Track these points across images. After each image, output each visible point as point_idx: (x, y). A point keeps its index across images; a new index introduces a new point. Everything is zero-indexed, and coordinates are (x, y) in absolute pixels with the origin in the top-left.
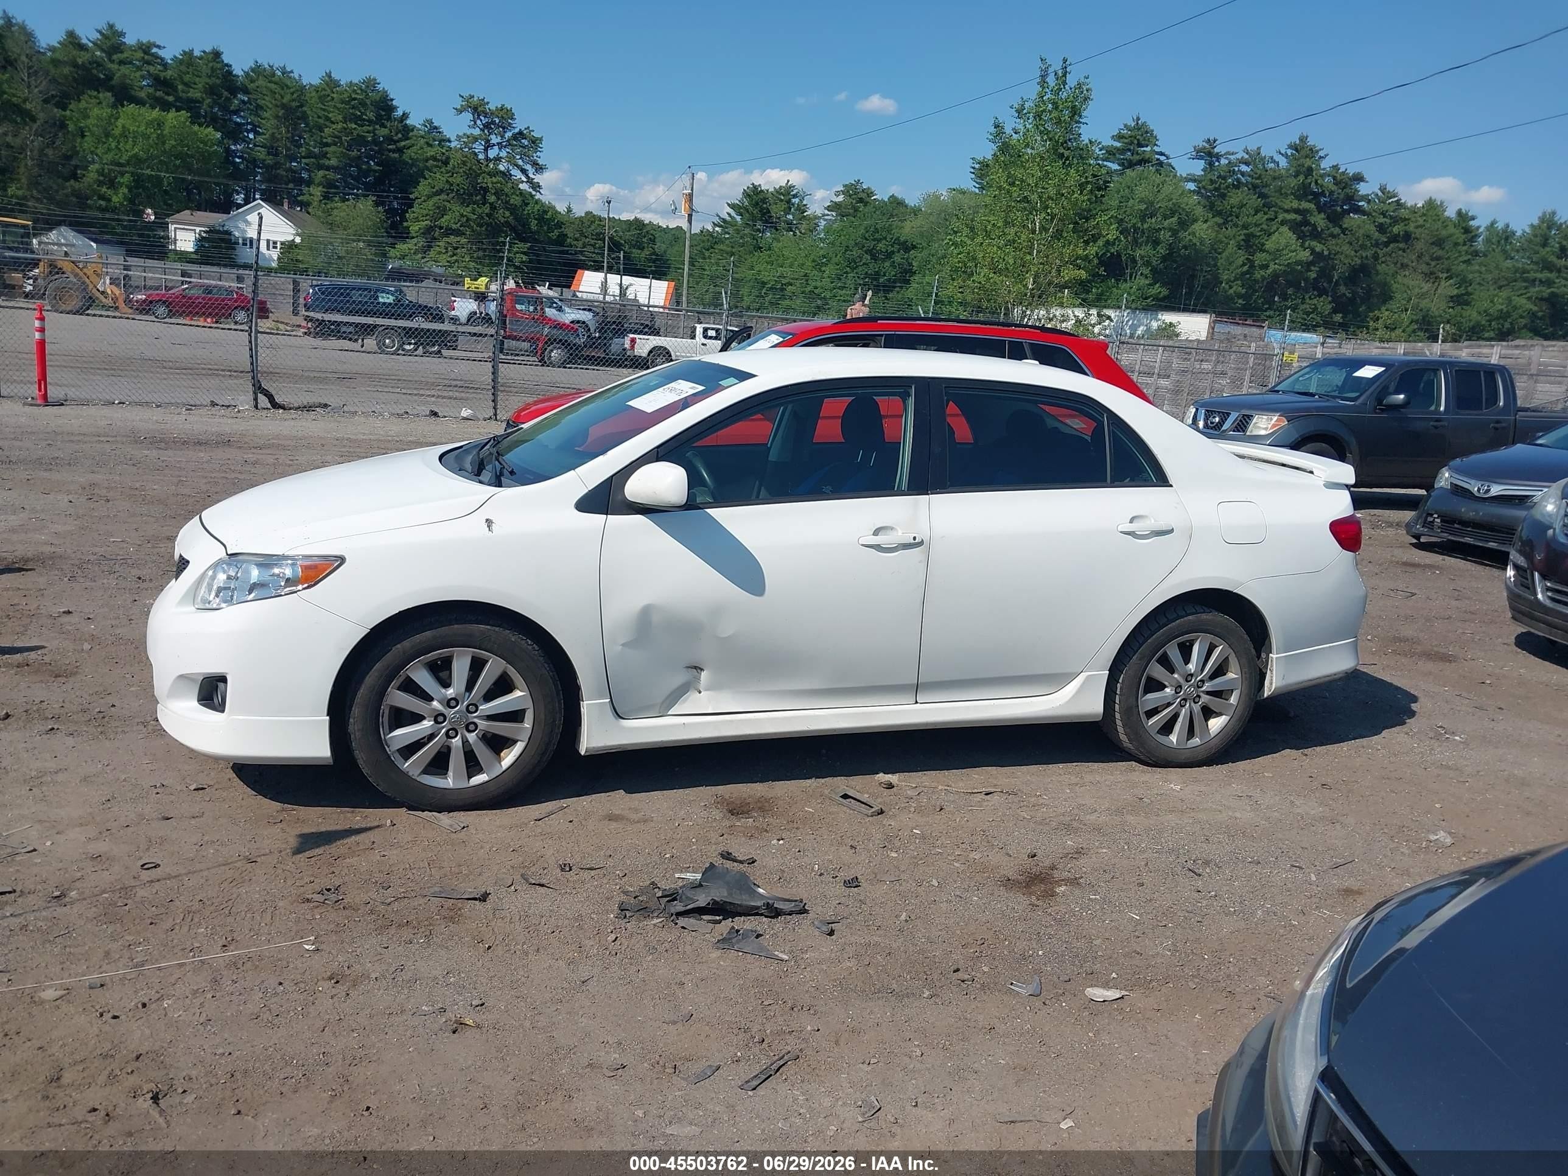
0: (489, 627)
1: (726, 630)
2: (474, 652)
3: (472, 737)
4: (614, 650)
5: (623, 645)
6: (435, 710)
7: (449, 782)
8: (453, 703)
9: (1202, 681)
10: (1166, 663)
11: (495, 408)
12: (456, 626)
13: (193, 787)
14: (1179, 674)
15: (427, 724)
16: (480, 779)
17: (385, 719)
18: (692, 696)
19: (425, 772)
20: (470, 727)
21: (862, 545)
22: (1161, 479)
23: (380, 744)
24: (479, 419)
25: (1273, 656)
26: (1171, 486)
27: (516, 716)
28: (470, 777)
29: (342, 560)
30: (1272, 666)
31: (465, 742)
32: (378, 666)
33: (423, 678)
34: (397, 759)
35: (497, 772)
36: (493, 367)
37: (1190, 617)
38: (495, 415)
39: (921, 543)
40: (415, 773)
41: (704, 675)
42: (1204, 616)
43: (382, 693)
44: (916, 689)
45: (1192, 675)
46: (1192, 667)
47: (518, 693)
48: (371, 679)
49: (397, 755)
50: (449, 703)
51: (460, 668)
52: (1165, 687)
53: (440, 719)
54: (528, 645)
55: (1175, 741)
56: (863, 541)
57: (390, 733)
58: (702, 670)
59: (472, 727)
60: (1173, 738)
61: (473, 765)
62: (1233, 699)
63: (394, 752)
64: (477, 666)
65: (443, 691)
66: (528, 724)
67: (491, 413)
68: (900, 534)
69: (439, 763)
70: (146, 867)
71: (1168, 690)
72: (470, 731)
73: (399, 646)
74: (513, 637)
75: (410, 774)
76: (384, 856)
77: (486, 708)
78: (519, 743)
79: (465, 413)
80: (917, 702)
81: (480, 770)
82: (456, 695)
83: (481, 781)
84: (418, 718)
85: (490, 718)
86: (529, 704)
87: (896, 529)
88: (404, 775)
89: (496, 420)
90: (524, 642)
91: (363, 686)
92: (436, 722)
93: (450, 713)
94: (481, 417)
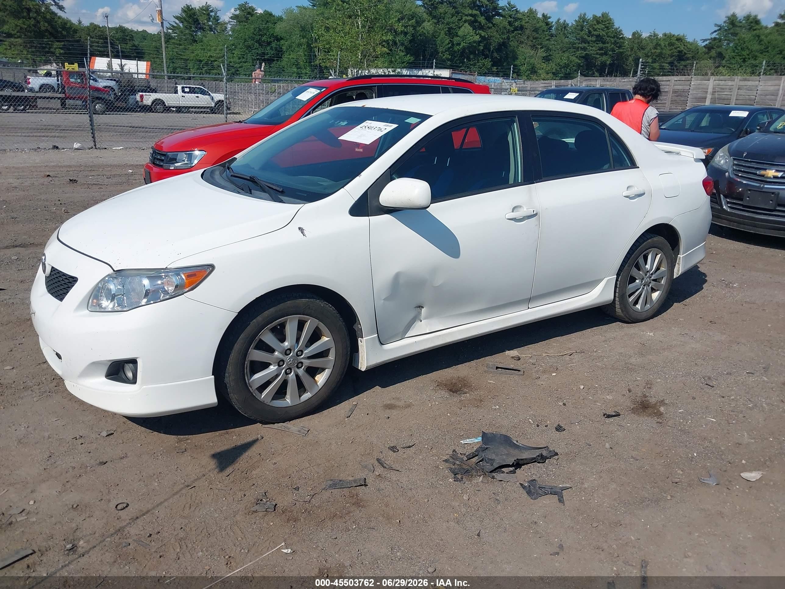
0: (307, 300)
1: (439, 281)
2: (299, 317)
3: (301, 372)
4: (380, 303)
5: (384, 300)
6: (278, 358)
7: (288, 400)
8: (288, 352)
9: (652, 274)
10: (638, 268)
11: (94, 141)
12: (289, 302)
13: (104, 434)
14: (643, 272)
15: (273, 368)
16: (306, 396)
17: (247, 370)
18: (418, 324)
19: (273, 399)
20: (299, 365)
21: (508, 219)
22: (633, 165)
23: (246, 386)
24: (85, 149)
25: (680, 256)
26: (638, 167)
27: (323, 354)
28: (300, 396)
29: (212, 267)
30: (679, 261)
31: (297, 376)
32: (242, 336)
33: (268, 338)
34: (256, 394)
35: (316, 390)
36: (90, 117)
37: (649, 240)
38: (95, 145)
39: (536, 214)
40: (268, 401)
41: (423, 310)
42: (655, 239)
43: (245, 354)
44: (528, 301)
45: (648, 272)
46: (648, 266)
47: (325, 339)
48: (238, 346)
49: (257, 392)
50: (287, 352)
51: (291, 329)
52: (636, 279)
53: (281, 363)
54: (329, 308)
55: (639, 308)
56: (507, 217)
57: (251, 378)
58: (423, 307)
59: (300, 365)
60: (638, 306)
61: (301, 388)
62: (663, 282)
63: (255, 390)
64: (301, 325)
65: (281, 344)
66: (332, 357)
67: (92, 144)
68: (525, 210)
69: (281, 392)
70: (120, 507)
71: (637, 281)
72: (298, 368)
73: (254, 320)
74: (322, 304)
75: (265, 402)
76: (275, 463)
77: (308, 352)
78: (327, 370)
79: (76, 145)
80: (529, 308)
81: (305, 391)
82: (291, 346)
83: (307, 398)
84: (266, 365)
85: (309, 358)
86: (332, 345)
87: (523, 208)
88: (262, 403)
89: (96, 148)
90: (327, 306)
91: (233, 351)
92: (279, 366)
93: (287, 359)
94: (85, 147)
